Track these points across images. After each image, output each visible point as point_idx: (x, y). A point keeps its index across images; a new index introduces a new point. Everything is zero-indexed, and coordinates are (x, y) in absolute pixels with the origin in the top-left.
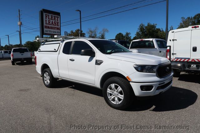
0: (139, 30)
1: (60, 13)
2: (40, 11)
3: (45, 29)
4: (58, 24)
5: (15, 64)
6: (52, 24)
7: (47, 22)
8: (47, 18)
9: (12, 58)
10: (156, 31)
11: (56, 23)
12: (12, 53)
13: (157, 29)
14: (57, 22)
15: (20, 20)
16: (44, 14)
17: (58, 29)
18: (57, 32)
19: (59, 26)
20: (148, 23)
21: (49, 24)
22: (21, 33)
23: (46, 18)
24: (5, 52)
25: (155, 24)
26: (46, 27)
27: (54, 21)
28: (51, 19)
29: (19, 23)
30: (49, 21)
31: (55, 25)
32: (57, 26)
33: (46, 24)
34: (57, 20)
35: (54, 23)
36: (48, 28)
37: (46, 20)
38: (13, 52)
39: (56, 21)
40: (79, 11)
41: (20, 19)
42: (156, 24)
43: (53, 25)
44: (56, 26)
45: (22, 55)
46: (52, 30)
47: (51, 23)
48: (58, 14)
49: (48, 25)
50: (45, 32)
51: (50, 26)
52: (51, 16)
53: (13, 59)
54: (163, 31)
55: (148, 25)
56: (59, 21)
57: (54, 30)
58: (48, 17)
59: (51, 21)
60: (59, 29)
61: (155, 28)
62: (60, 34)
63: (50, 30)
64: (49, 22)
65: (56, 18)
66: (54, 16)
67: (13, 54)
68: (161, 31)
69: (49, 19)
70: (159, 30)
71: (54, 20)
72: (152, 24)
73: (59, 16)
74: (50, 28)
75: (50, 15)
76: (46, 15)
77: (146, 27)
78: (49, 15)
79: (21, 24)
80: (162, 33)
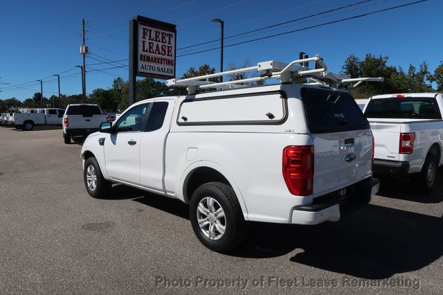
0: (345, 70)
1: (175, 26)
2: (130, 22)
3: (140, 63)
4: (169, 51)
5: (72, 141)
6: (157, 52)
7: (147, 46)
8: (147, 37)
9: (65, 127)
10: (386, 74)
11: (166, 50)
12: (65, 116)
13: (388, 68)
14: (168, 47)
15: (84, 42)
16: (141, 28)
17: (169, 62)
18: (166, 70)
19: (173, 55)
20: (367, 55)
21: (150, 52)
22: (85, 71)
23: (144, 38)
24: (51, 112)
25: (383, 57)
26: (143, 58)
27: (160, 44)
28: (156, 40)
29: (82, 49)
30: (150, 43)
31: (163, 53)
32: (168, 55)
33: (144, 50)
34: (168, 42)
35: (161, 50)
36: (148, 59)
37: (144, 42)
38: (67, 114)
39: (167, 44)
40: (220, 21)
41: (84, 39)
42: (387, 58)
43: (159, 53)
44: (166, 57)
45: (87, 122)
46: (156, 65)
47: (154, 48)
48: (172, 28)
49: (147, 54)
50: (140, 70)
51: (151, 55)
52: (156, 32)
53: (67, 130)
54: (402, 73)
55: (368, 59)
56: (173, 45)
57: (161, 66)
58: (148, 33)
59: (155, 43)
60: (172, 63)
61: (384, 65)
62: (173, 75)
63: (152, 64)
64: (150, 45)
65: (167, 38)
66: (163, 33)
67: (67, 118)
68: (398, 74)
69: (150, 39)
70: (392, 70)
71: (162, 42)
72: (377, 57)
73: (174, 34)
74: (152, 60)
75: (154, 30)
76: (144, 29)
77: (362, 64)
78: (150, 31)
79: (86, 50)
80: (400, 77)
